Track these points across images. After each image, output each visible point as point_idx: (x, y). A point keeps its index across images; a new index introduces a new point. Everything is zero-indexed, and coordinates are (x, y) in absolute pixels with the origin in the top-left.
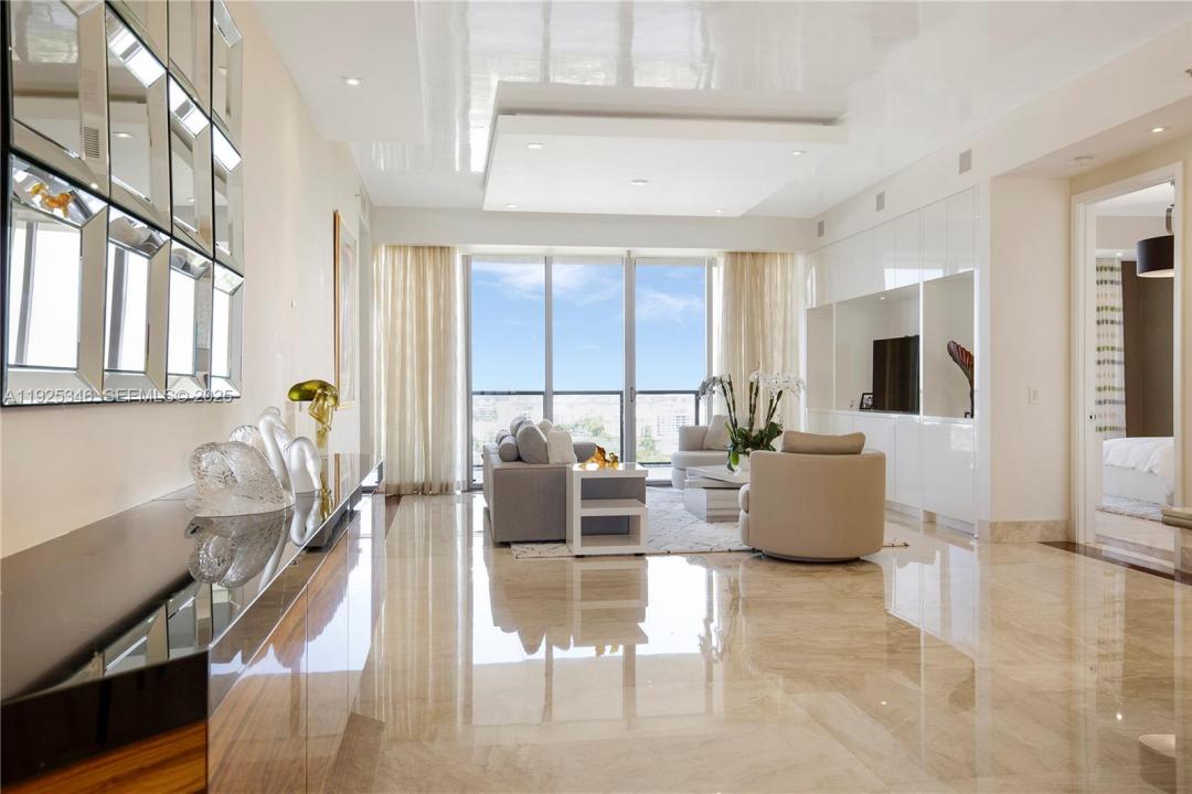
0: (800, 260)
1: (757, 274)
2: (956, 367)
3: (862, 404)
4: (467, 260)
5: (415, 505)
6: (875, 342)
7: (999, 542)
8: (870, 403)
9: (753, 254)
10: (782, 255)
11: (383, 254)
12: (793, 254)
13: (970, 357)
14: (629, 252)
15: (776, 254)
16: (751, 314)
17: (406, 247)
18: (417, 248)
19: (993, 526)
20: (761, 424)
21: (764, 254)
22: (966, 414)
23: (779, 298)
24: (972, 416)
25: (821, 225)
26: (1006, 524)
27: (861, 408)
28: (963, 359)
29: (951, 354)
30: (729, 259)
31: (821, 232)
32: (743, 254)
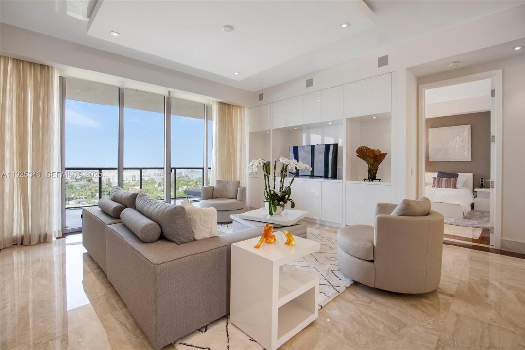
4: (62, 80)
5: (14, 253)
10: (240, 108)
12: (244, 108)
14: (169, 92)
15: (237, 106)
21: (233, 105)
25: (261, 95)
30: (219, 105)
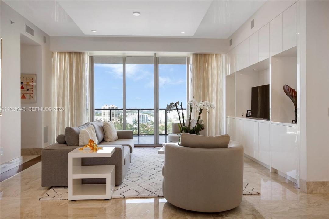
0: (224, 56)
1: (206, 62)
2: (288, 98)
3: (247, 115)
4: (92, 59)
6: (252, 88)
7: (312, 192)
8: (250, 114)
9: (204, 54)
10: (216, 54)
11: (56, 56)
12: (220, 54)
13: (295, 92)
14: (155, 54)
15: (214, 54)
16: (203, 79)
17: (65, 53)
18: (70, 53)
19: (308, 183)
20: (194, 125)
21: (209, 54)
22: (293, 121)
23: (215, 72)
24: (296, 122)
25: (231, 41)
26: (316, 183)
27: (247, 116)
28: (292, 93)
29: (285, 91)
30: (195, 56)
31: (231, 44)
32: (200, 54)
